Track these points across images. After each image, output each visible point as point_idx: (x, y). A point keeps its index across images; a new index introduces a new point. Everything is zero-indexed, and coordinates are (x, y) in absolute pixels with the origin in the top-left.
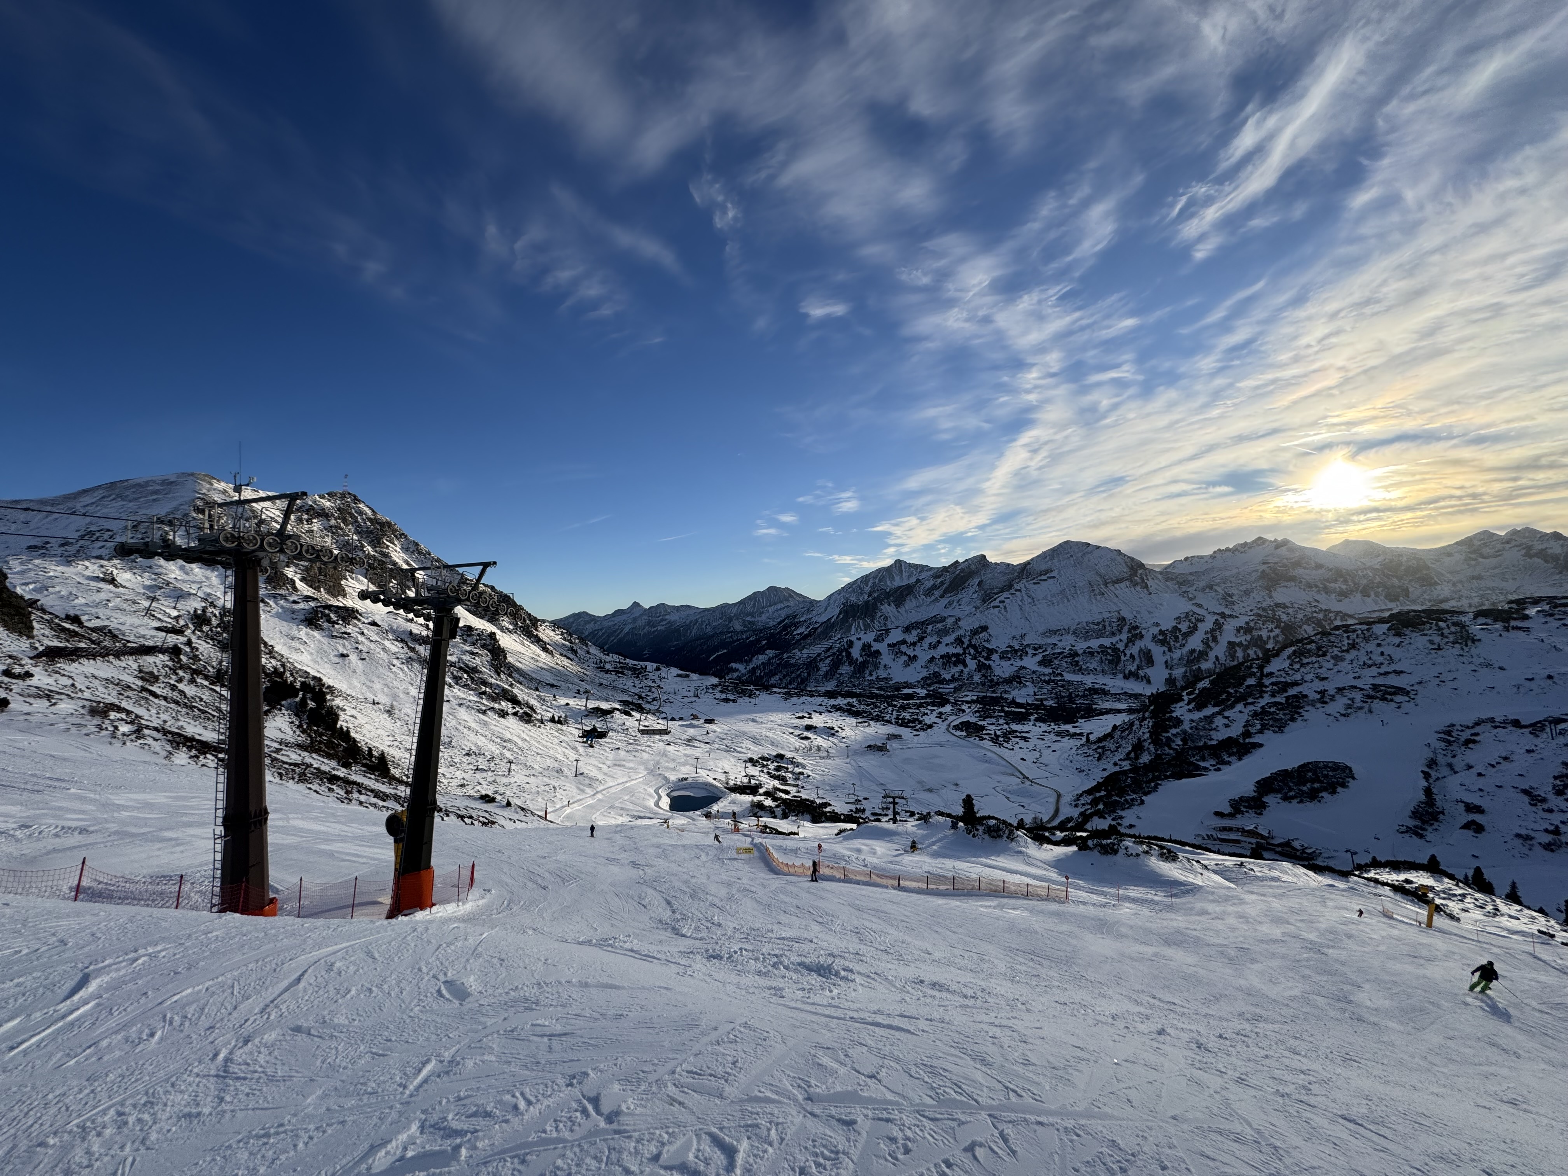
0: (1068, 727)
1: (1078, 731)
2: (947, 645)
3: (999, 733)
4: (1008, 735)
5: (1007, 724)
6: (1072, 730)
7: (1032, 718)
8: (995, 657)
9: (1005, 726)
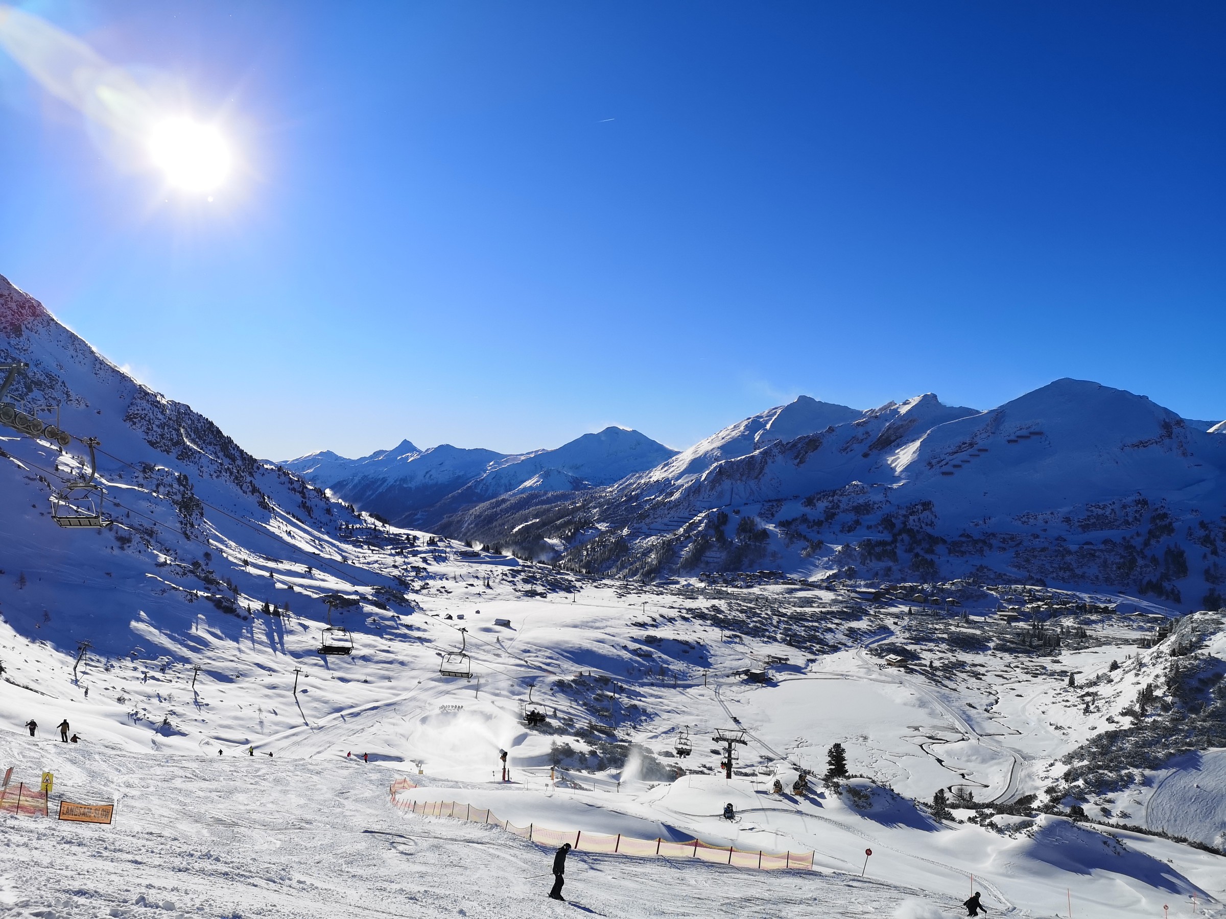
0: (1046, 661)
1: (1058, 668)
2: (869, 527)
3: (937, 664)
4: (951, 669)
5: (952, 651)
6: (1051, 667)
7: (991, 645)
8: (940, 548)
9: (949, 655)
